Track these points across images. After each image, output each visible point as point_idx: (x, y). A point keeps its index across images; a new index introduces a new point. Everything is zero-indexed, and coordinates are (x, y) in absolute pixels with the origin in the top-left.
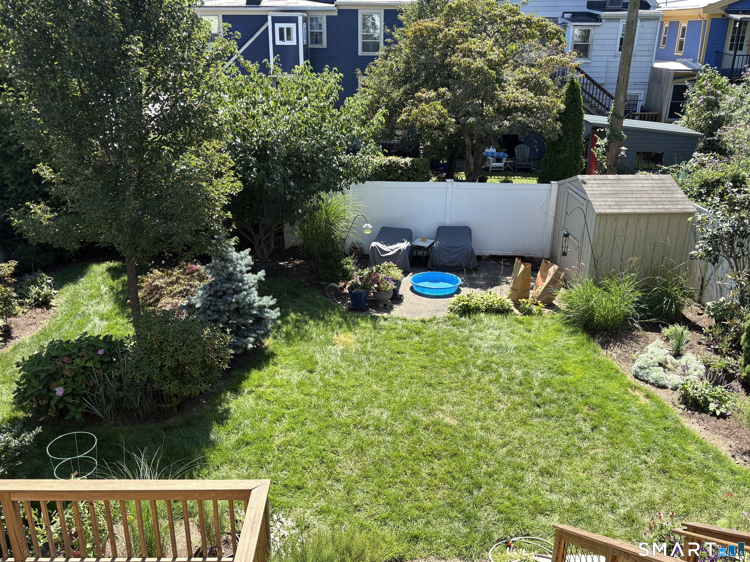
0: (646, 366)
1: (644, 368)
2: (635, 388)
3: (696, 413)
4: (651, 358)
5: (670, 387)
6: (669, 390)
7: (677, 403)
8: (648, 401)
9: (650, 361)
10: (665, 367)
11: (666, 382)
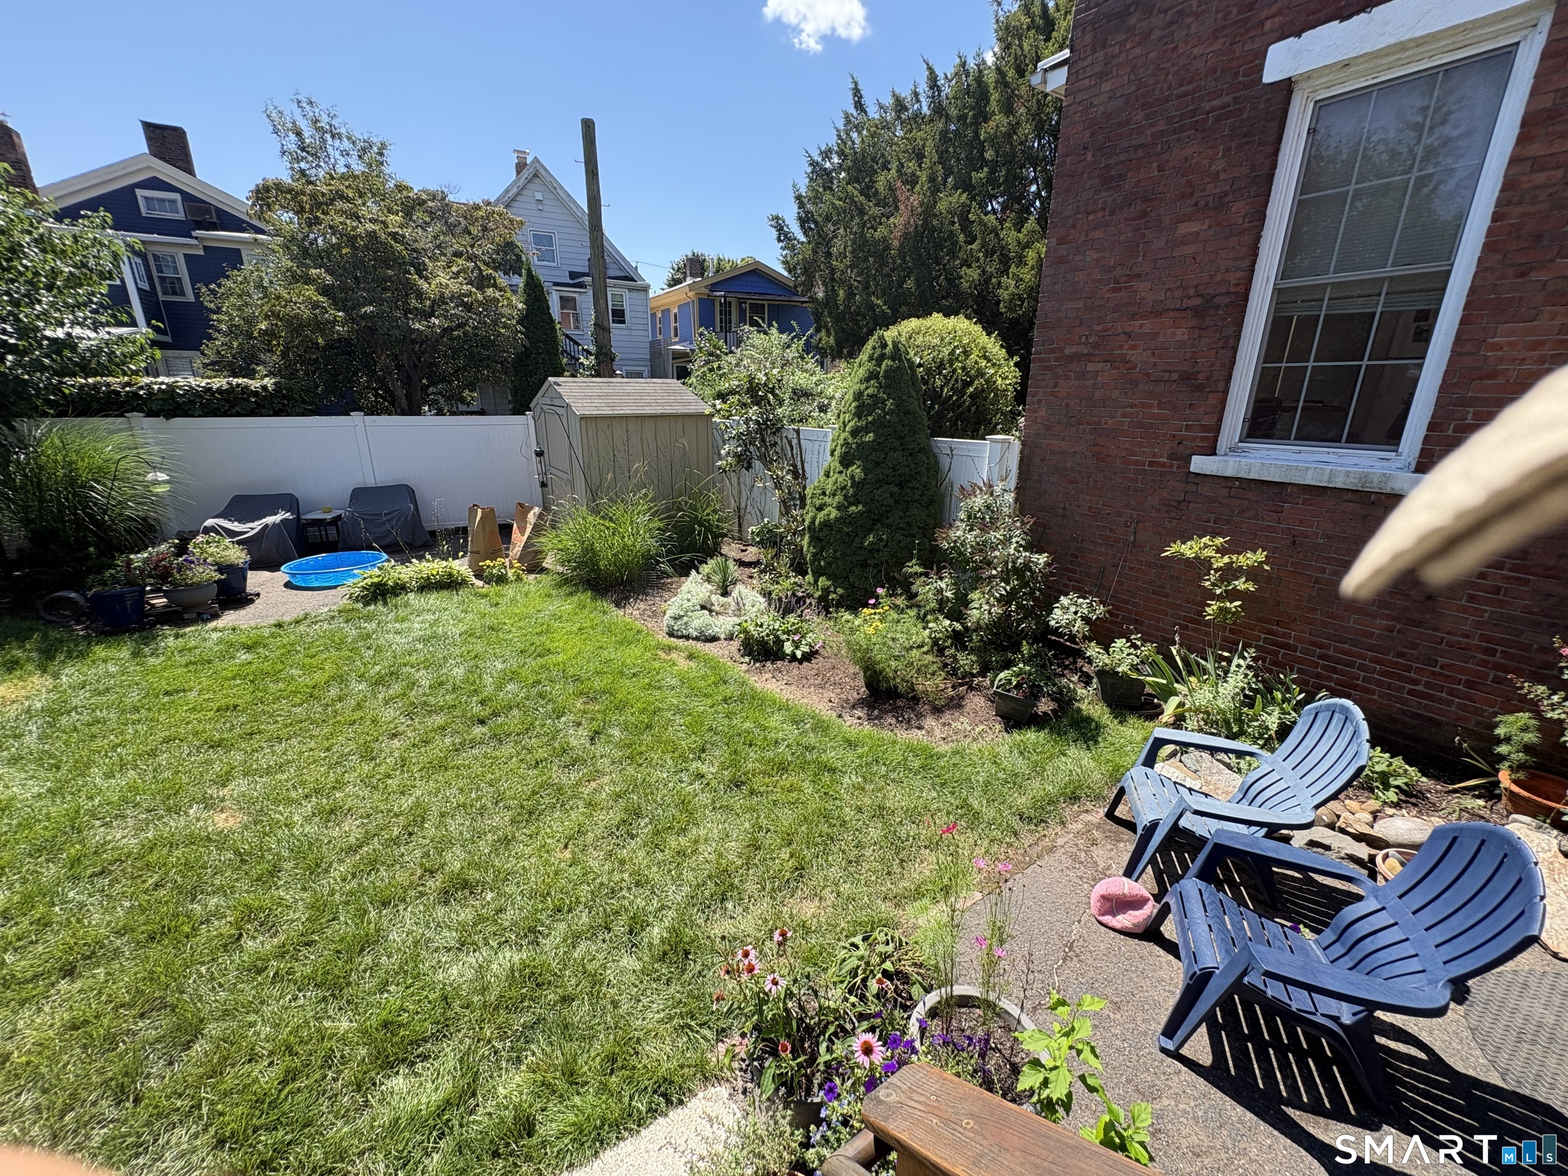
0: (682, 613)
1: (681, 617)
2: (669, 649)
3: (769, 664)
4: (689, 600)
5: (723, 636)
6: (723, 641)
7: (737, 656)
8: (692, 664)
9: (686, 604)
10: (711, 611)
11: (717, 629)
